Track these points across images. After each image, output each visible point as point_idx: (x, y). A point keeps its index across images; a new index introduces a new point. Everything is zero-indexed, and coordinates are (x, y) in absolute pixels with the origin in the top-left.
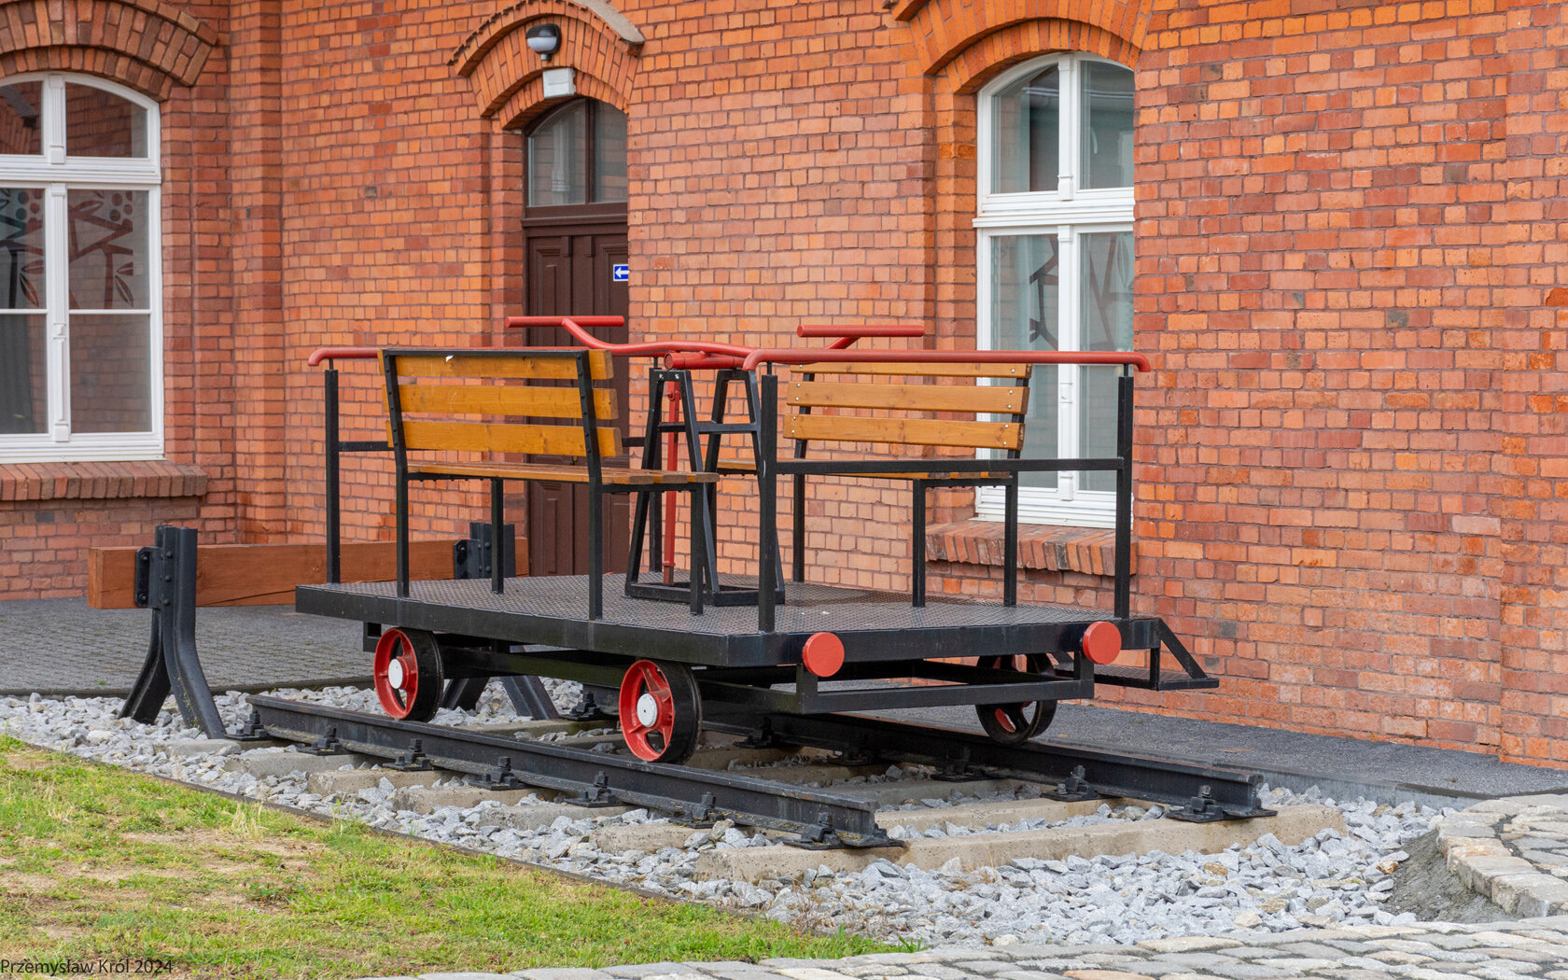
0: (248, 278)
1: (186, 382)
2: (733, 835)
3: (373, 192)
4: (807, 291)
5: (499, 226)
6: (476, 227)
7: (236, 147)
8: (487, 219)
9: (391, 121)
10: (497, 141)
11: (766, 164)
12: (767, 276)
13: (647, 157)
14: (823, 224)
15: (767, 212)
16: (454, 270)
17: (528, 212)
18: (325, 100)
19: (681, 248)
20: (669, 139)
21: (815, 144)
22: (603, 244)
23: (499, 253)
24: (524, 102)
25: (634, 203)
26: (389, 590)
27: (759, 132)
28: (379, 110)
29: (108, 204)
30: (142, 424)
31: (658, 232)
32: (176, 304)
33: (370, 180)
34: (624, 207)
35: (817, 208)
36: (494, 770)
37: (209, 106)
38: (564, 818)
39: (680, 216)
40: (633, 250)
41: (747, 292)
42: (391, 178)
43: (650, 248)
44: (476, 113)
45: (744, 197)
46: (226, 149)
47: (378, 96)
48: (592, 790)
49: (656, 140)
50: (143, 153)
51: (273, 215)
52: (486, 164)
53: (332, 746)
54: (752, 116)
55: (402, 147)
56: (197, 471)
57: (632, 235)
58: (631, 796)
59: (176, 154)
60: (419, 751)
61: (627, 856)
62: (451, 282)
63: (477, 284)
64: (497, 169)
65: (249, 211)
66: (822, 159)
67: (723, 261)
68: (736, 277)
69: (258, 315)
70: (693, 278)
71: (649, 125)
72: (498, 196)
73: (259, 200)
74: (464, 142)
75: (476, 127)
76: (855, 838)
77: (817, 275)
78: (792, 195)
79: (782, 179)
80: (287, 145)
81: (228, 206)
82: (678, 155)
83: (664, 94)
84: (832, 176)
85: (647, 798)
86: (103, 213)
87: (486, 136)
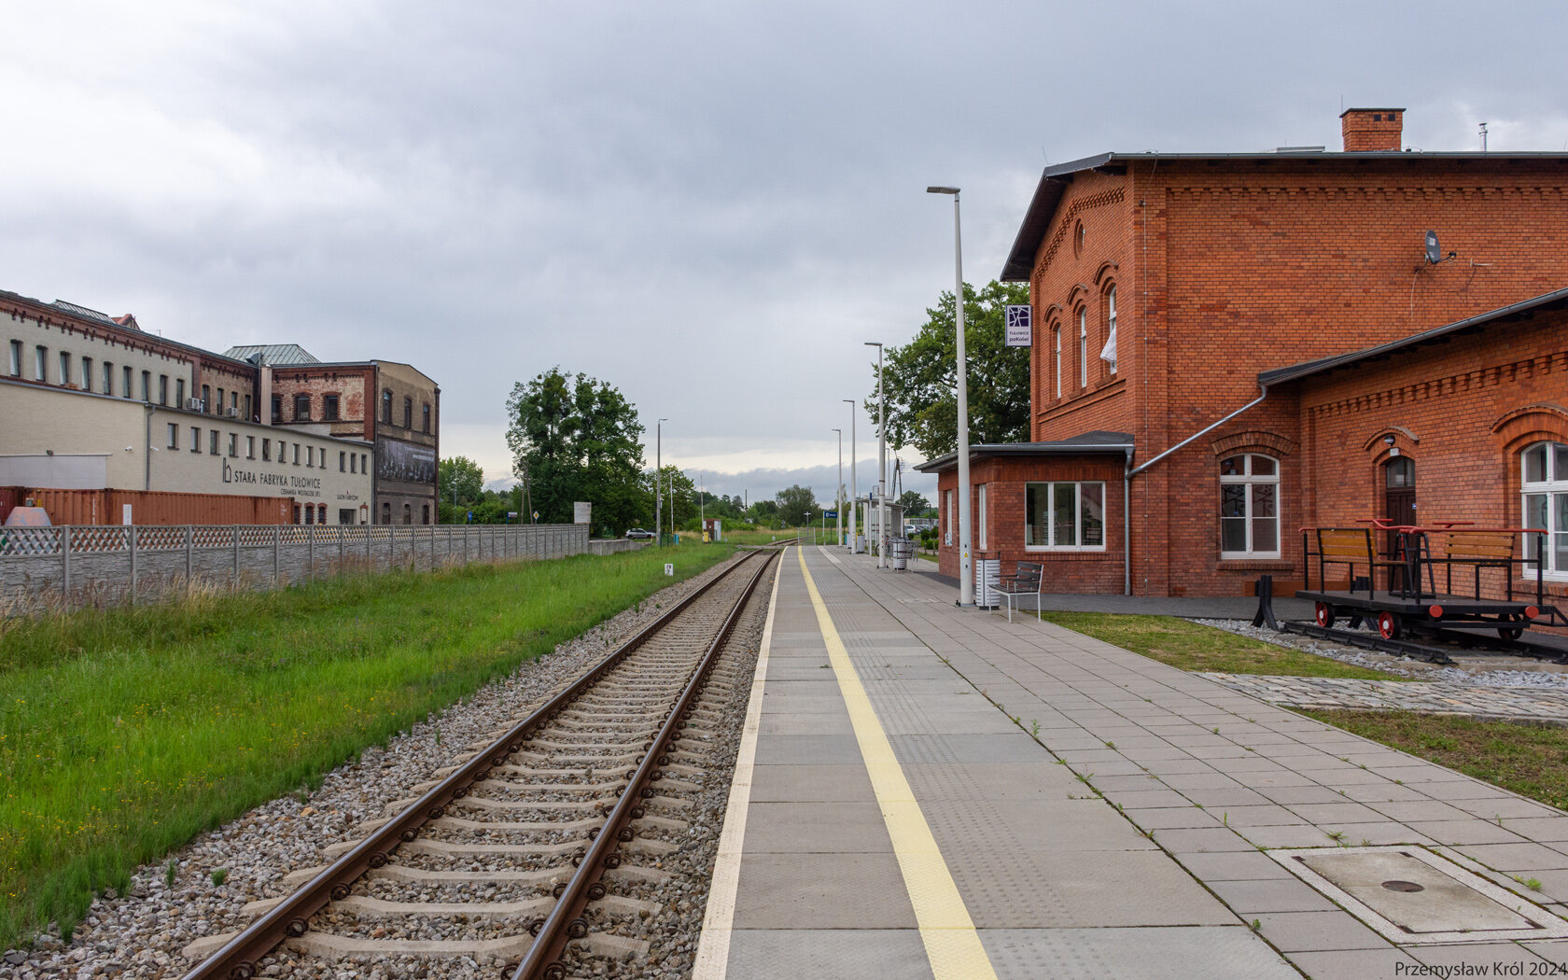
0: (1306, 508)
1: (1287, 537)
2: (1407, 659)
3: (1342, 484)
4: (1468, 511)
5: (1378, 493)
6: (1371, 493)
7: (1302, 471)
8: (1374, 491)
9: (1346, 464)
10: (1377, 469)
11: (1456, 475)
12: (1456, 507)
13: (1420, 473)
14: (1473, 492)
15: (1456, 488)
16: (1365, 506)
17: (1387, 489)
18: (1328, 458)
19: (1431, 499)
20: (1427, 467)
21: (1470, 469)
22: (1410, 498)
23: (1378, 501)
24: (1385, 458)
25: (1417, 486)
26: (1319, 592)
27: (1453, 465)
28: (1343, 460)
29: (1264, 488)
30: (1275, 550)
31: (1424, 494)
32: (1283, 516)
33: (1341, 480)
34: (1414, 487)
35: (1471, 487)
36: (1346, 640)
37: (1294, 460)
38: (1361, 653)
39: (1430, 490)
40: (1417, 500)
41: (1450, 512)
42: (1347, 480)
43: (1422, 499)
44: (1371, 461)
45: (1449, 484)
46: (1299, 472)
47: (1343, 457)
48: (1371, 646)
49: (1423, 468)
50: (1274, 474)
51: (1313, 490)
52: (1374, 475)
53: (1305, 634)
54: (1451, 461)
55: (1350, 471)
56: (1290, 562)
57: (1417, 495)
58: (1382, 648)
59: (1283, 474)
60: (1327, 635)
61: (1374, 662)
62: (1364, 509)
63: (1371, 509)
64: (1377, 477)
65: (1306, 490)
66: (1472, 473)
67: (1443, 503)
68: (1447, 507)
69: (1309, 519)
70: (1435, 508)
71: (1421, 464)
72: (1378, 485)
73: (1309, 486)
74: (1367, 469)
75: (1371, 465)
76: (1440, 661)
77: (1472, 507)
78: (1463, 483)
79: (1460, 479)
80: (1317, 471)
81: (1300, 488)
82: (1430, 472)
83: (1425, 455)
84: (1476, 478)
85: (1387, 649)
86: (1263, 491)
87: (1374, 468)
